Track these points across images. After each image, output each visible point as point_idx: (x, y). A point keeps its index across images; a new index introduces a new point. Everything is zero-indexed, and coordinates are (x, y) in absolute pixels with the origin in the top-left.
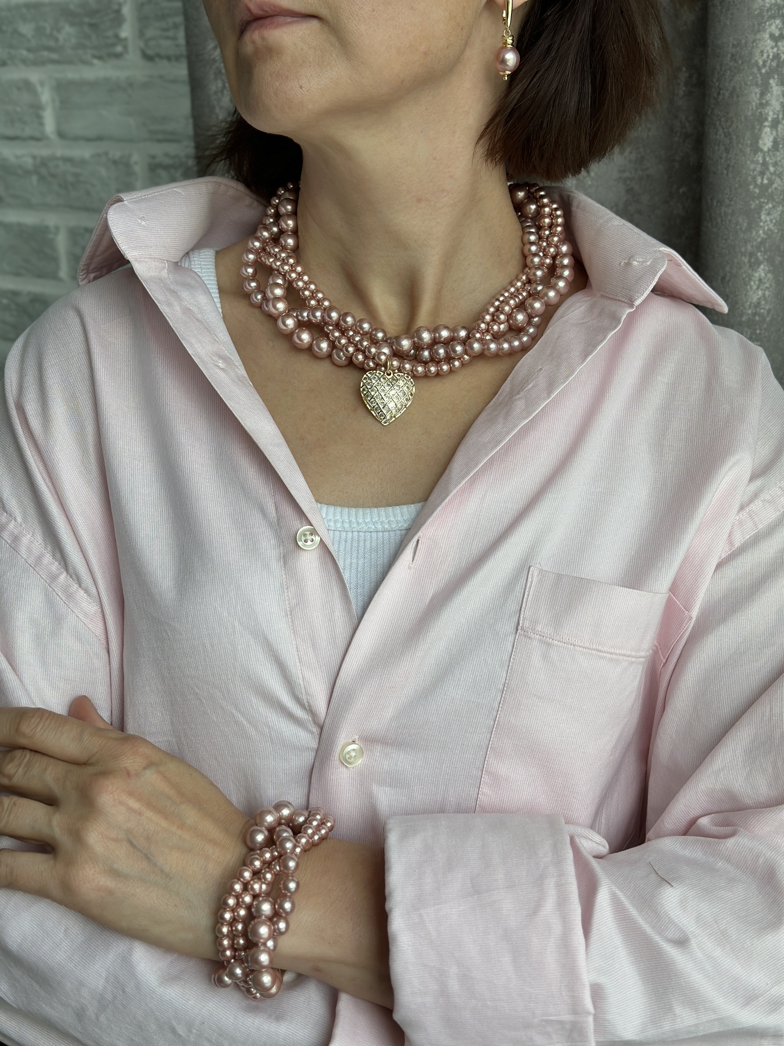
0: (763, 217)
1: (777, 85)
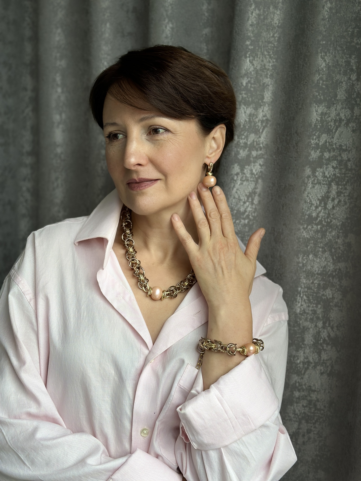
0: (328, 234)
1: (334, 185)
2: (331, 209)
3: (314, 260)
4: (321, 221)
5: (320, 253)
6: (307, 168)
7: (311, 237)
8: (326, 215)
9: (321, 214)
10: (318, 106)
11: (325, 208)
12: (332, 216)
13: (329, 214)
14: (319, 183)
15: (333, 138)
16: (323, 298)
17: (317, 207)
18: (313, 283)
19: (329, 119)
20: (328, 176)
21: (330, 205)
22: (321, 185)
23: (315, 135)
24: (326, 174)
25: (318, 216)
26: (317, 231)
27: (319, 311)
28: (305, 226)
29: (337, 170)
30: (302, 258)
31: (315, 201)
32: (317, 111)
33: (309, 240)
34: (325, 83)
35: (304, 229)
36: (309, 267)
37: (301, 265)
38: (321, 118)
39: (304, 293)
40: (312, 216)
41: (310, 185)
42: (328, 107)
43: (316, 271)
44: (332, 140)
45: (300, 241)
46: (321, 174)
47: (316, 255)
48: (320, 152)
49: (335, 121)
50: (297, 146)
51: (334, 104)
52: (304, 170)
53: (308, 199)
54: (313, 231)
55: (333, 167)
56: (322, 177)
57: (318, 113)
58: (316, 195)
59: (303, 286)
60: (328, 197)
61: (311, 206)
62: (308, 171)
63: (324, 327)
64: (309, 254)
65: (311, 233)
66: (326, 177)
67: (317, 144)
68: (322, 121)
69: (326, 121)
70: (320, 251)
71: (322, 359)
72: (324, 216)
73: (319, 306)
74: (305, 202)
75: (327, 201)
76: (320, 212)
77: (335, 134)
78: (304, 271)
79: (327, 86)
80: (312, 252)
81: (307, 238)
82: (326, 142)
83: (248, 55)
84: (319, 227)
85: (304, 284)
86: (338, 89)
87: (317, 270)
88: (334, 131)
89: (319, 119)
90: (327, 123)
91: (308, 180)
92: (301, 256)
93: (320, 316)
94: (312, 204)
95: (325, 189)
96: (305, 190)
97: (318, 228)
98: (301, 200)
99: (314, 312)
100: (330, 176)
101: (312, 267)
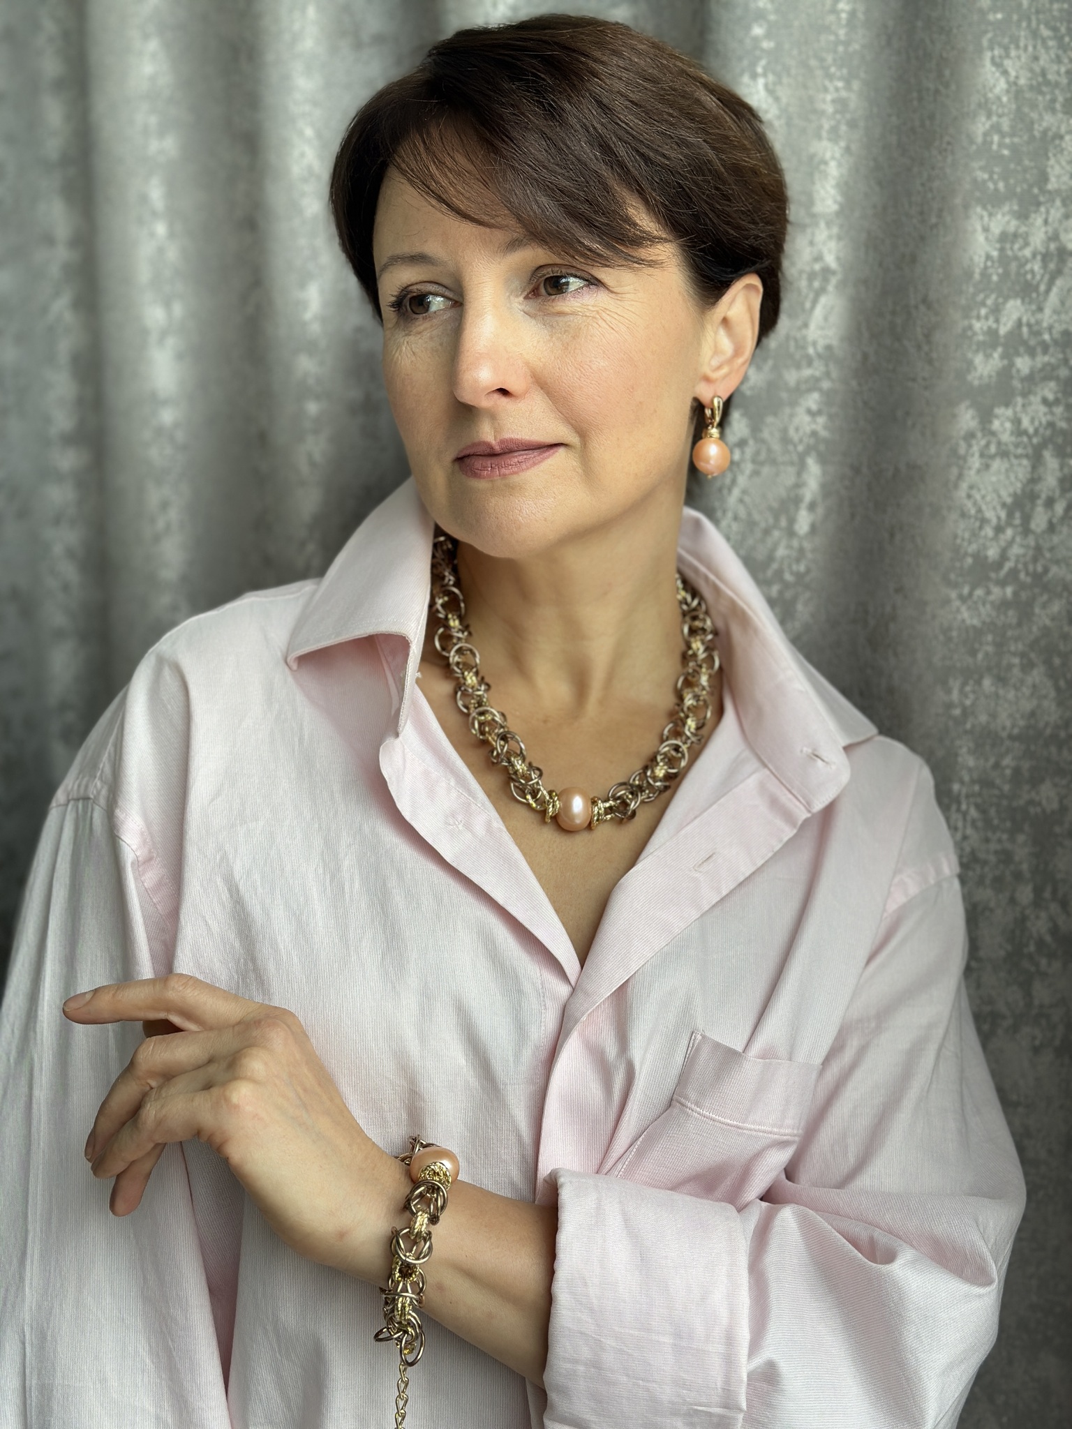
2: (1044, 532)
3: (997, 696)
4: (1014, 572)
5: (1016, 671)
6: (963, 406)
7: (984, 623)
8: (1031, 553)
9: (1016, 550)
10: (991, 215)
11: (1026, 530)
12: (1048, 555)
13: (1038, 549)
14: (1004, 454)
15: (1040, 309)
16: (1032, 810)
17: (999, 530)
18: (997, 766)
19: (1027, 252)
20: (1031, 430)
21: (1039, 521)
22: (1009, 460)
23: (983, 304)
24: (1025, 422)
25: (1004, 556)
26: (1004, 605)
27: (1022, 851)
28: (966, 590)
29: (1059, 410)
30: (961, 691)
31: (994, 508)
32: (986, 230)
33: (979, 632)
34: (1007, 140)
35: (963, 599)
36: (983, 718)
37: (957, 712)
38: (1002, 250)
39: (972, 800)
40: (986, 557)
41: (975, 462)
42: (1023, 216)
43: (1004, 728)
44: (1039, 316)
45: (950, 639)
46: (1008, 425)
47: (1001, 680)
48: (1002, 357)
49: (1046, 257)
50: (929, 342)
51: (1039, 204)
52: (954, 416)
53: (969, 504)
54: (992, 603)
55: (1045, 401)
56: (1012, 433)
57: (990, 237)
58: (996, 491)
59: (967, 778)
60: (1033, 497)
61: (981, 528)
62: (967, 418)
63: (1038, 903)
64: (981, 677)
65: (986, 611)
66: (1025, 432)
67: (992, 333)
68: (1004, 260)
69: (1016, 258)
70: (1014, 665)
71: (1036, 1002)
72: (1024, 555)
73: (1021, 838)
74: (964, 515)
75: (1032, 509)
76: (1011, 543)
77: (1045, 299)
78: (966, 732)
79: (1014, 148)
80: (989, 669)
81: (974, 627)
82: (1019, 324)
83: (759, 70)
84: (1009, 591)
85: (970, 770)
86: (1048, 159)
87: (1008, 724)
88: (1042, 288)
89: (995, 254)
90: (1022, 265)
91: (970, 446)
92: (955, 684)
93: (1025, 867)
94: (984, 521)
95: (1022, 469)
96: (960, 476)
97: (1005, 594)
98: (949, 509)
99: (1006, 857)
100: (1036, 431)
101: (993, 716)
